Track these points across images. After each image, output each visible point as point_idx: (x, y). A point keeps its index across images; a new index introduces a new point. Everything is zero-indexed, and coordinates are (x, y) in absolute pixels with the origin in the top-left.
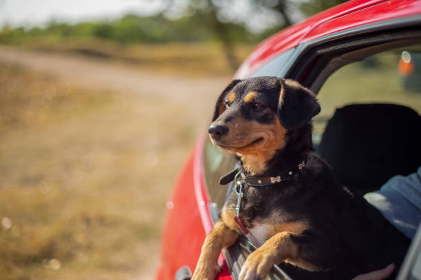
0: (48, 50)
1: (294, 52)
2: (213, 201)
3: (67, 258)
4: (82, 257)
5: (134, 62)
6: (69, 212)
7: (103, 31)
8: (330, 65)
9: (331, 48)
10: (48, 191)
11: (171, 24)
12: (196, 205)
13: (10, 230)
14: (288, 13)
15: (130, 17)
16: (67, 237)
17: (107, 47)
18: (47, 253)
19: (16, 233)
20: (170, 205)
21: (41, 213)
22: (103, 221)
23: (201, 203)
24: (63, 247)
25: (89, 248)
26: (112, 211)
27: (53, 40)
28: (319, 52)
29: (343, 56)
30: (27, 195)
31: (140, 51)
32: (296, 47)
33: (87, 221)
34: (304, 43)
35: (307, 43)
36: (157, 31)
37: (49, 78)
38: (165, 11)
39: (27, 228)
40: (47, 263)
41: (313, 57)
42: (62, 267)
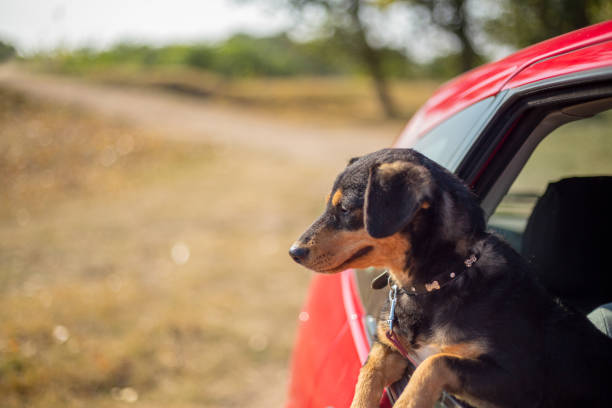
0: (122, 85)
1: (494, 101)
2: (370, 313)
3: (147, 386)
4: (168, 387)
5: (245, 103)
6: (150, 320)
7: (200, 58)
8: (545, 122)
9: (550, 99)
10: (121, 288)
11: (301, 48)
12: (345, 318)
13: (65, 343)
14: (469, 34)
15: (240, 38)
16: (147, 355)
17: (206, 80)
18: (119, 379)
19: (74, 347)
20: (304, 317)
21: (111, 319)
22: (197, 333)
23: (352, 316)
24: (141, 370)
25: (178, 373)
26: (211, 319)
27: (131, 69)
28: (530, 103)
29: (565, 110)
30: (91, 294)
31: (253, 87)
32: (495, 95)
33: (176, 333)
34: (508, 90)
35: (512, 89)
36: (279, 59)
37: (121, 125)
38: (292, 29)
39: (91, 342)
40: (117, 393)
41: (521, 110)
42: (139, 399)
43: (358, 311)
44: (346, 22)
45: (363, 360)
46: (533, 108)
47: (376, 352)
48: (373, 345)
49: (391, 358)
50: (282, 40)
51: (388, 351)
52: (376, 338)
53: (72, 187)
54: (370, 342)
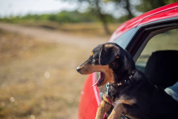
0: (29, 26)
1: (135, 29)
2: (101, 91)
3: (38, 114)
4: (44, 114)
5: (66, 31)
6: (39, 95)
7: (52, 18)
8: (151, 35)
9: (151, 28)
10: (30, 86)
11: (82, 14)
12: (94, 93)
13: (14, 102)
15: (64, 12)
16: (38, 105)
17: (54, 24)
18: (30, 112)
19: (16, 103)
20: (82, 93)
21: (27, 95)
22: (52, 98)
23: (96, 92)
24: (36, 109)
25: (47, 110)
26: (56, 94)
27: (31, 21)
28: (146, 29)
29: (156, 31)
30: (21, 87)
31: (68, 26)
32: (136, 27)
33: (46, 98)
34: (139, 26)
35: (141, 25)
36: (75, 18)
37: (30, 38)
38: (78, 8)
39: (21, 101)
40: (29, 117)
41: (143, 31)
42: (36, 118)
43: (98, 91)
44: (94, 6)
45: (99, 105)
46: (147, 31)
47: (102, 103)
48: (101, 101)
49: (107, 105)
50: (76, 12)
51: (106, 102)
52: (102, 99)
53: (15, 56)
54: (101, 100)
